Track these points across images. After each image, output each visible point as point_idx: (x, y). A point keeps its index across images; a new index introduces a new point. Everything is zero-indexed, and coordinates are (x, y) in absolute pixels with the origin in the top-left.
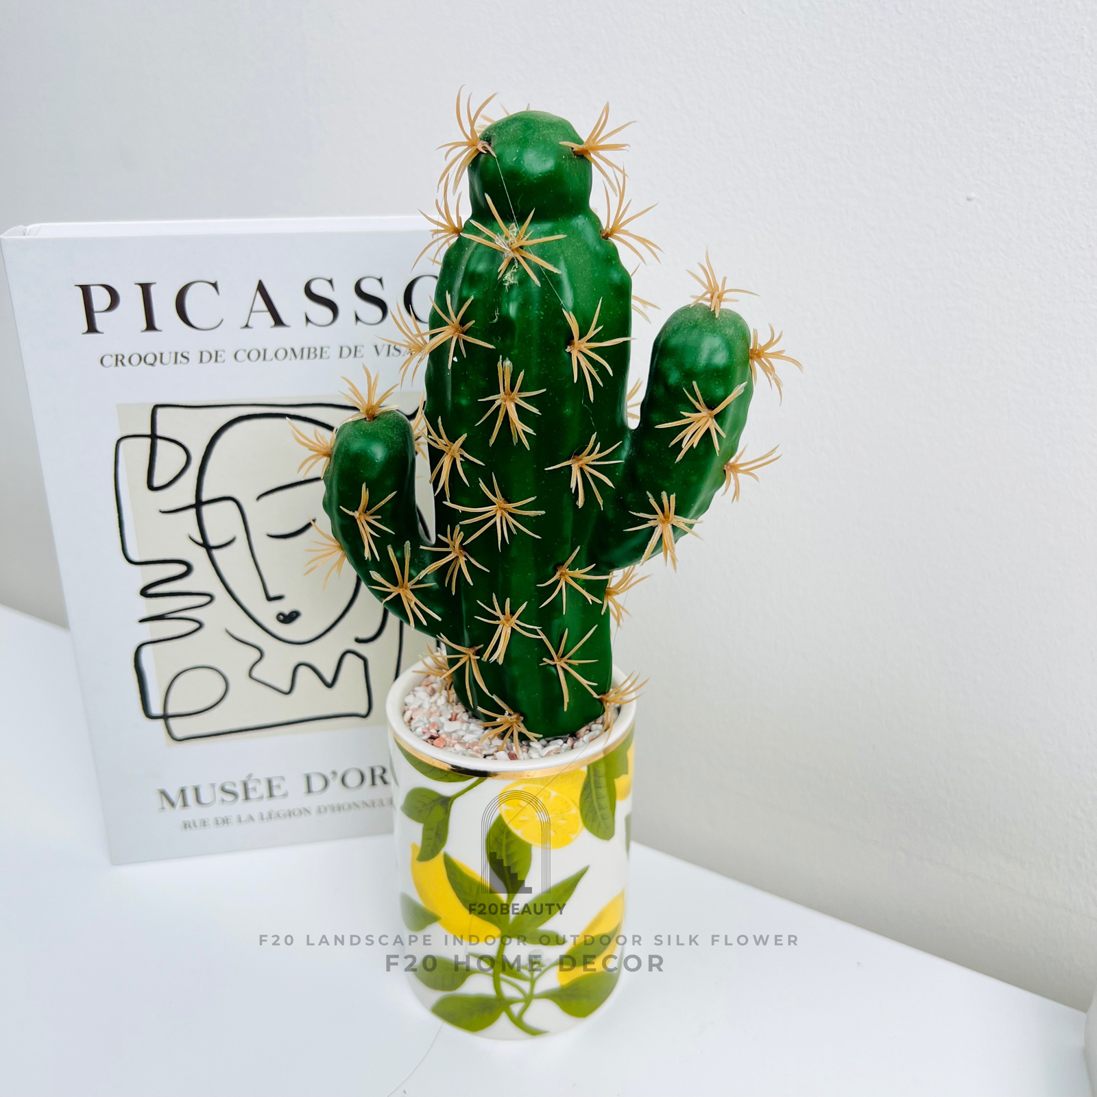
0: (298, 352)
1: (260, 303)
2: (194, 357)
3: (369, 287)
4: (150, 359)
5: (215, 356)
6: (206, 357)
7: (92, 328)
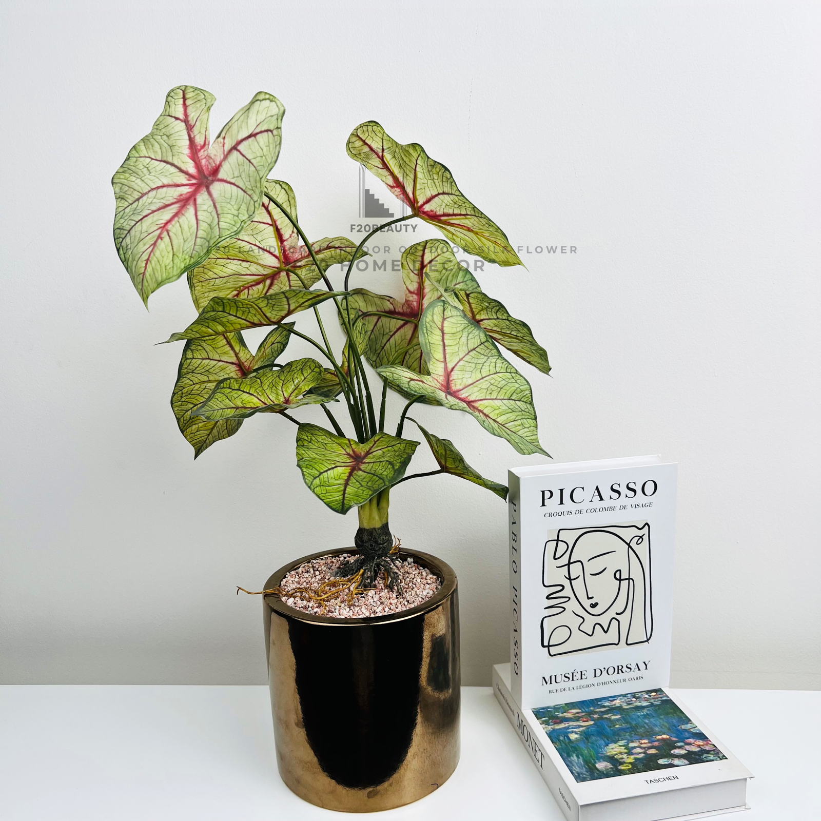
0: (606, 509)
1: (596, 493)
2: (574, 512)
3: (631, 486)
4: (560, 514)
5: (580, 512)
6: (577, 512)
7: (543, 505)
